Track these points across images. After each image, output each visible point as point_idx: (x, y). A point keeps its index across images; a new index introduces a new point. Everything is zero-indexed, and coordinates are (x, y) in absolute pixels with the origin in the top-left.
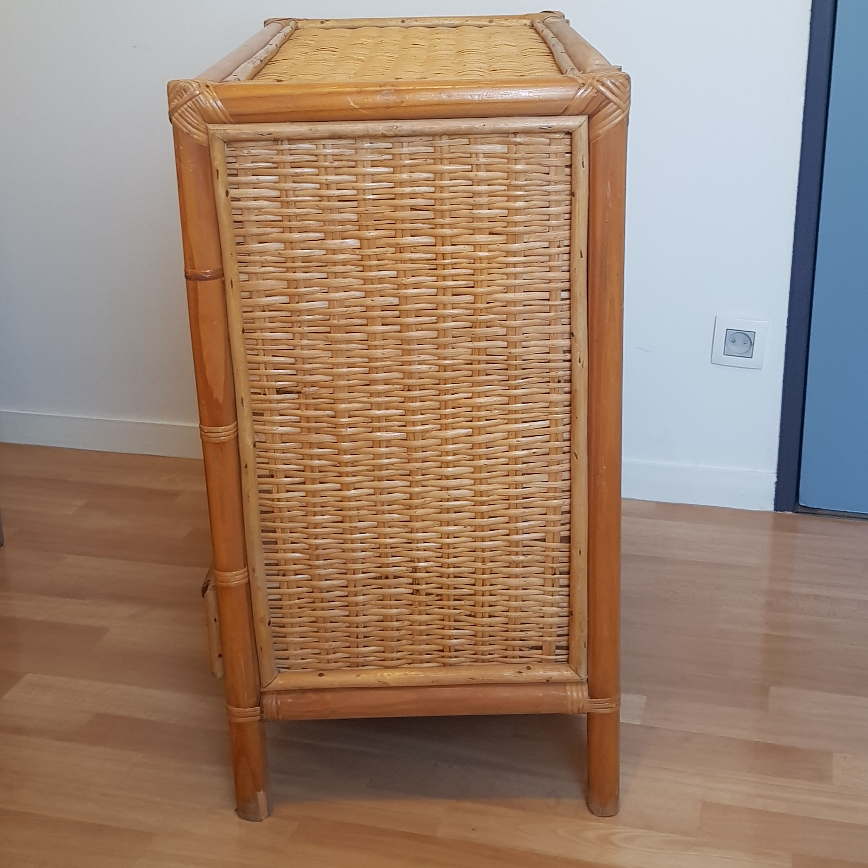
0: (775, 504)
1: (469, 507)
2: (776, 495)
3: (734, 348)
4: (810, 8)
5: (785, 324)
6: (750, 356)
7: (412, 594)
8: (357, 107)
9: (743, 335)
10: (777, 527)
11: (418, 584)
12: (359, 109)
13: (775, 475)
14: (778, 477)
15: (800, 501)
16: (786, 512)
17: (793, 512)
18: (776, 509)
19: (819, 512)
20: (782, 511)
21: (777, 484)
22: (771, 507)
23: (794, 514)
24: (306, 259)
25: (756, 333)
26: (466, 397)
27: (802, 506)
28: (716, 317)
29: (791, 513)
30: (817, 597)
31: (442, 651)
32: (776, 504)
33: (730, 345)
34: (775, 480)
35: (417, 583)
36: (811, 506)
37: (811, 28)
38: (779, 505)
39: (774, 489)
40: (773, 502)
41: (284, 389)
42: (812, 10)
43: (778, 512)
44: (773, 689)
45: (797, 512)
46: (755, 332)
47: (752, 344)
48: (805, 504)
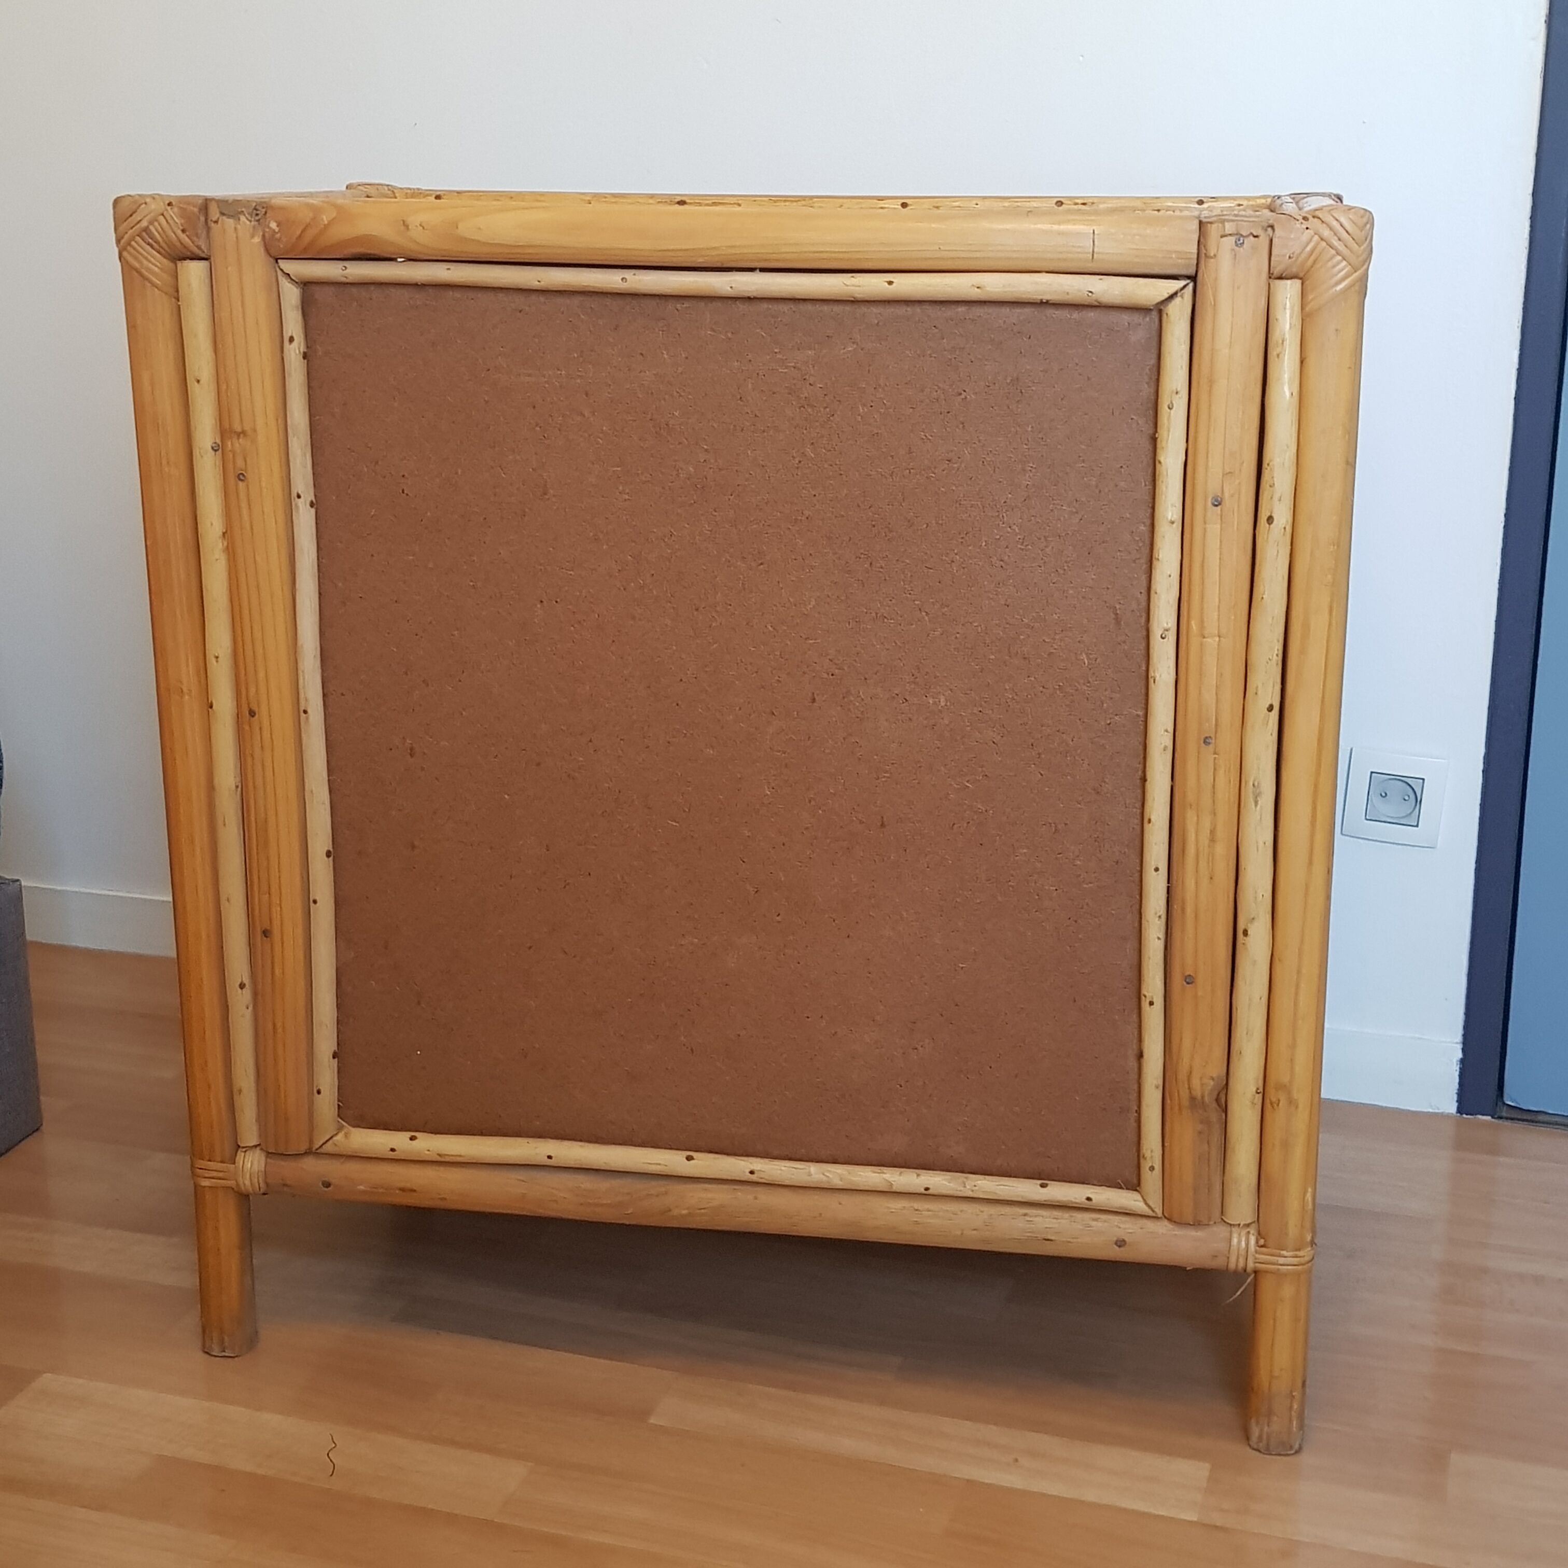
0: (1458, 1101)
2: (1460, 1084)
3: (1385, 809)
4: (1530, 190)
5: (1481, 766)
6: (1415, 824)
9: (1400, 783)
10: (1461, 1144)
13: (1459, 1047)
14: (1464, 1050)
15: (1504, 1095)
16: (1480, 1117)
17: (1493, 1117)
18: (1460, 1111)
19: (1541, 1118)
20: (1472, 1114)
21: (1464, 1063)
22: (1451, 1107)
23: (1493, 1120)
25: (1426, 781)
27: (1509, 1106)
28: (1351, 750)
29: (1489, 1118)
30: (1538, 1280)
32: (1460, 1101)
33: (1377, 801)
34: (1460, 1055)
36: (1526, 1108)
37: (1532, 226)
38: (1466, 1103)
39: (1457, 1073)
40: (1455, 1097)
42: (1534, 194)
43: (1464, 1116)
44: (1454, 1457)
45: (1500, 1118)
46: (1423, 779)
47: (1418, 801)
48: (1517, 1103)
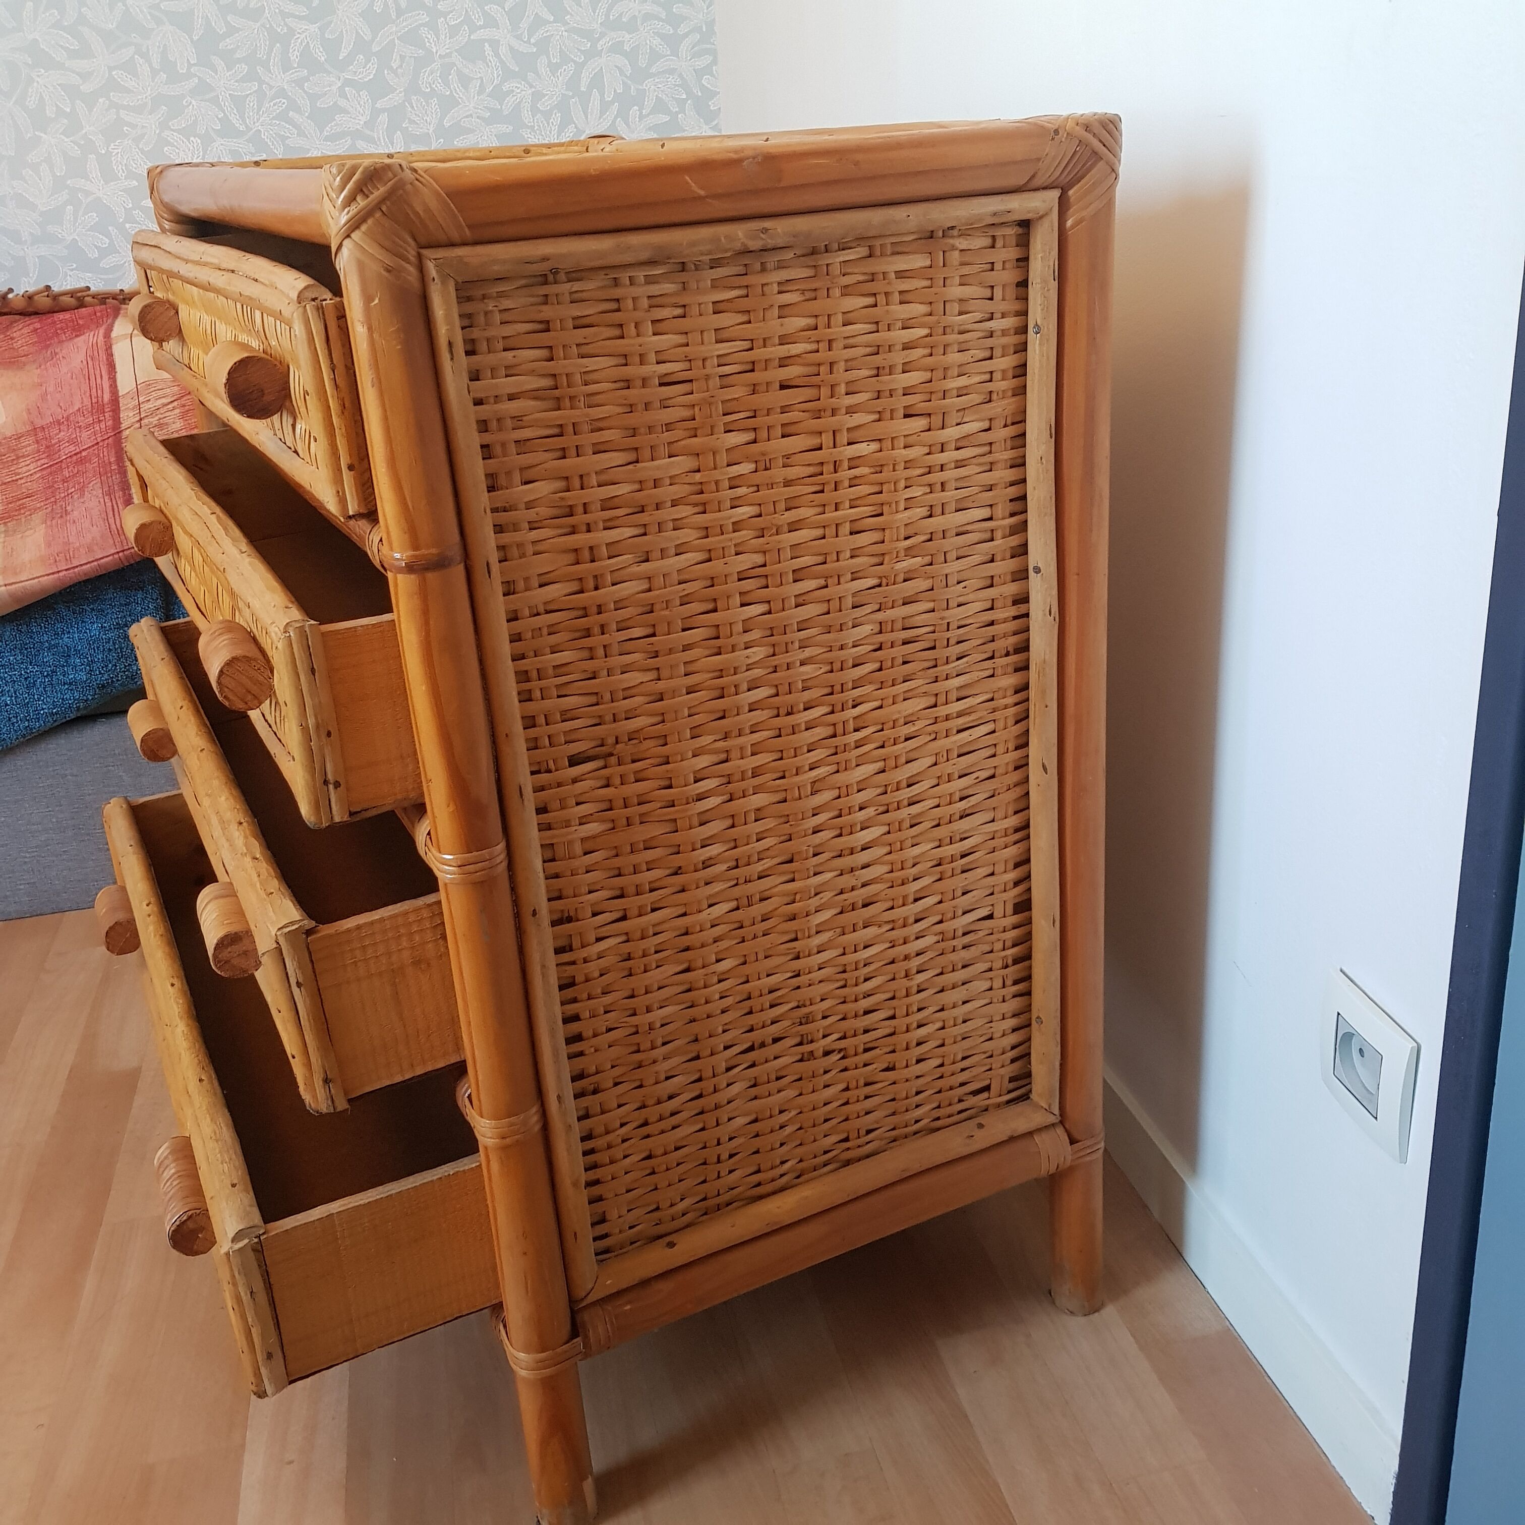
1: (885, 893)
7: (801, 1060)
8: (702, 193)
11: (812, 1042)
12: (707, 197)
24: (607, 504)
26: (874, 707)
31: (846, 1140)
35: (810, 1038)
41: (581, 756)
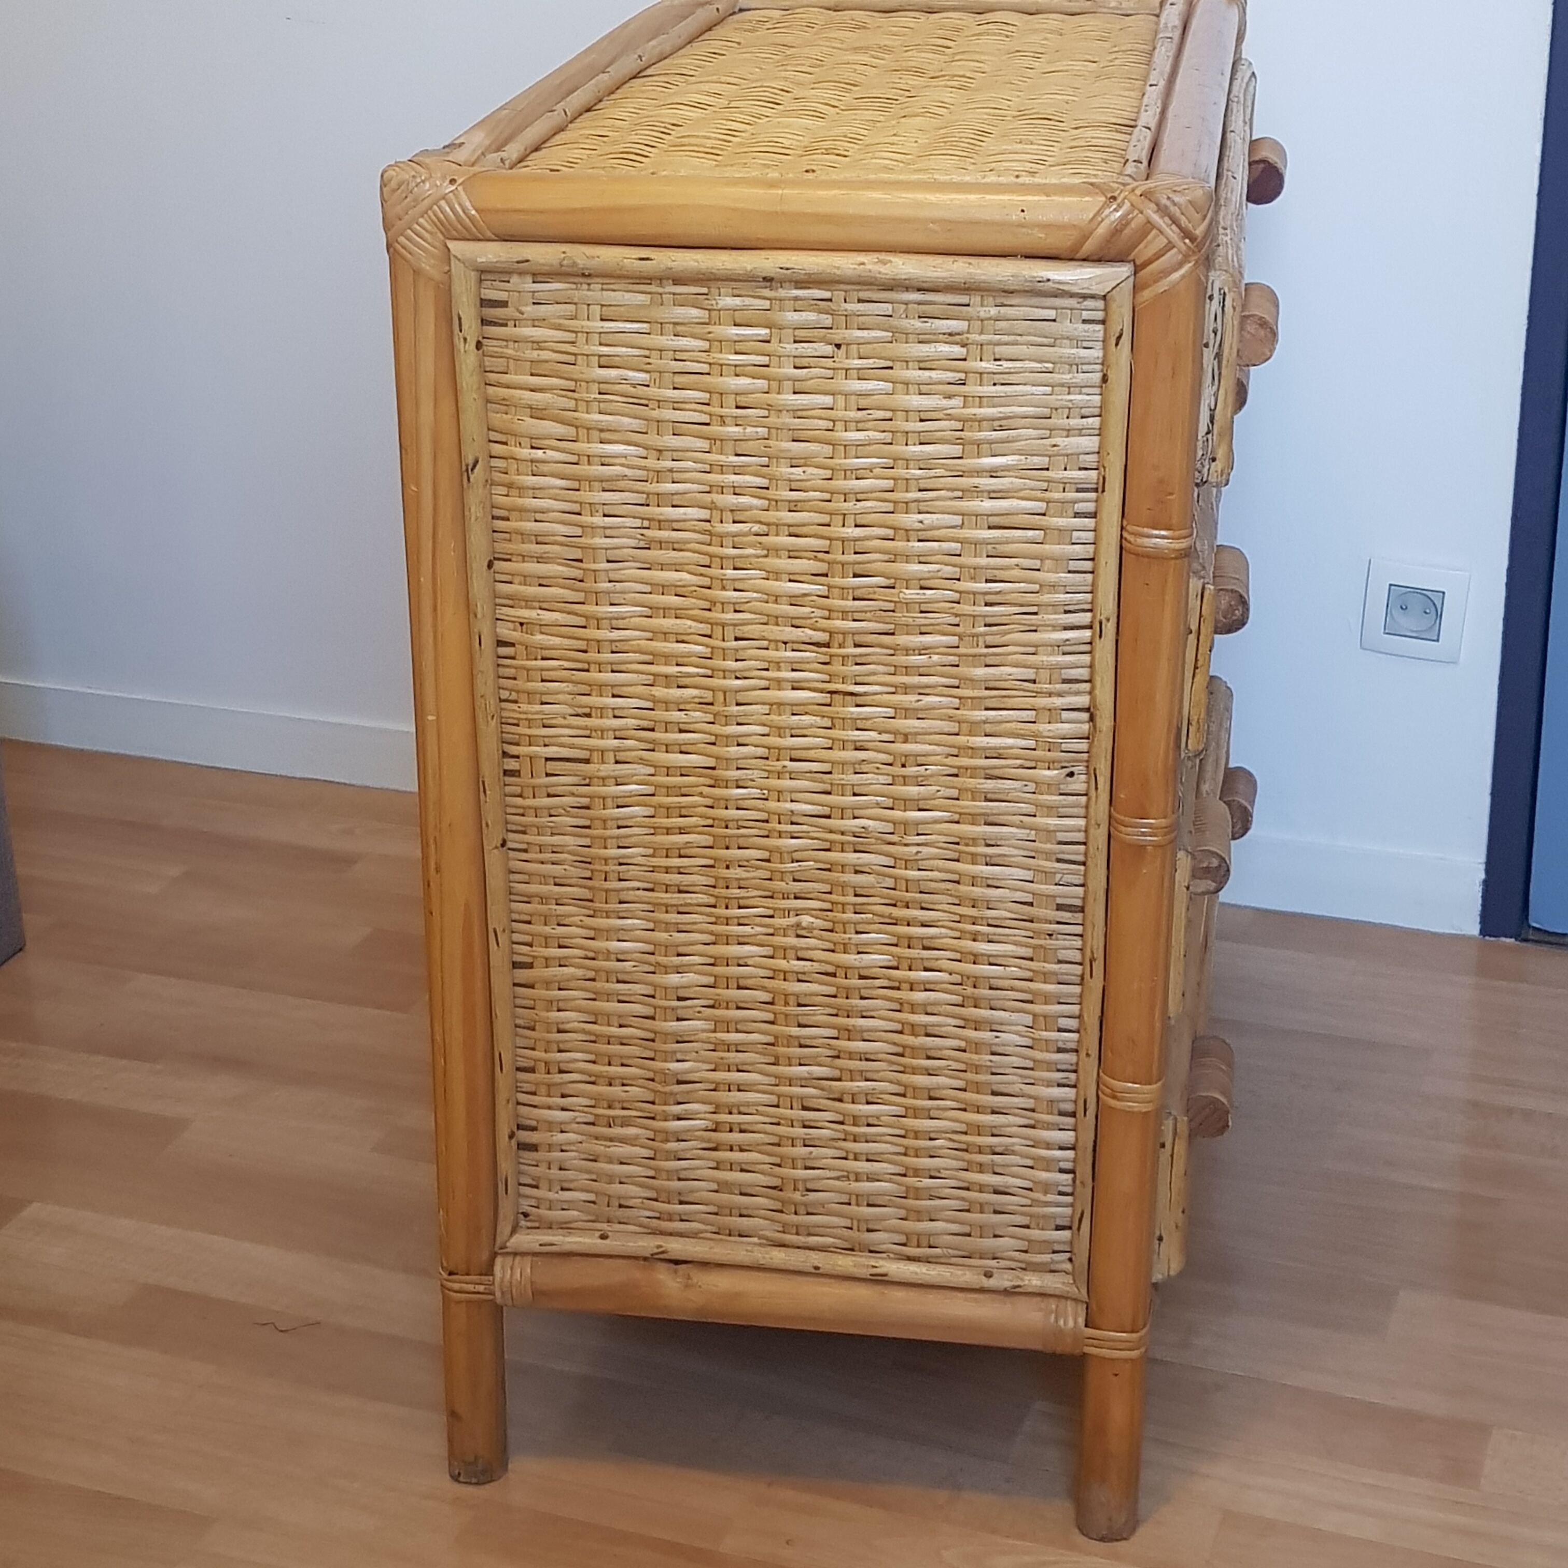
0: (1480, 923)
2: (1483, 906)
3: (1405, 622)
5: (1504, 579)
6: (1435, 638)
9: (1422, 597)
10: (1483, 970)
13: (1482, 867)
14: (1487, 871)
15: (1530, 917)
16: (1503, 939)
17: (1516, 940)
18: (1484, 932)
20: (1494, 936)
21: (1487, 885)
22: (1474, 929)
23: (1518, 943)
25: (1446, 594)
27: (1534, 928)
28: (1370, 560)
29: (1511, 941)
32: (1483, 923)
33: (1397, 613)
34: (1482, 876)
36: (1551, 930)
38: (1489, 925)
39: (1480, 894)
40: (1478, 919)
43: (1487, 938)
45: (1526, 940)
46: (1444, 592)
47: (1439, 615)
48: (1542, 924)
